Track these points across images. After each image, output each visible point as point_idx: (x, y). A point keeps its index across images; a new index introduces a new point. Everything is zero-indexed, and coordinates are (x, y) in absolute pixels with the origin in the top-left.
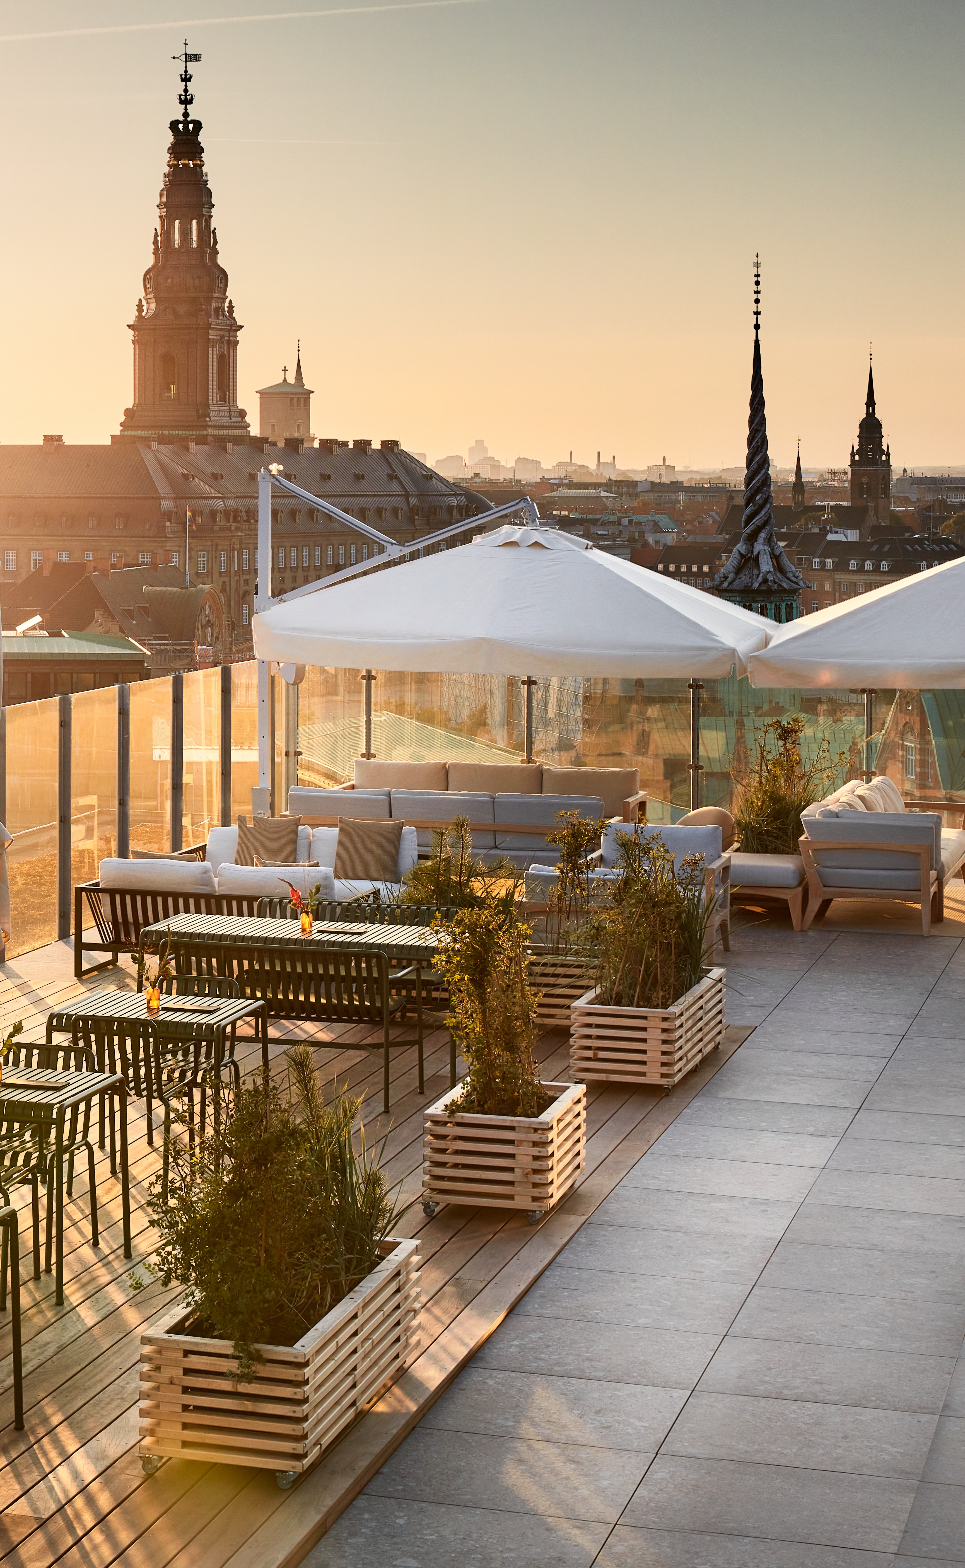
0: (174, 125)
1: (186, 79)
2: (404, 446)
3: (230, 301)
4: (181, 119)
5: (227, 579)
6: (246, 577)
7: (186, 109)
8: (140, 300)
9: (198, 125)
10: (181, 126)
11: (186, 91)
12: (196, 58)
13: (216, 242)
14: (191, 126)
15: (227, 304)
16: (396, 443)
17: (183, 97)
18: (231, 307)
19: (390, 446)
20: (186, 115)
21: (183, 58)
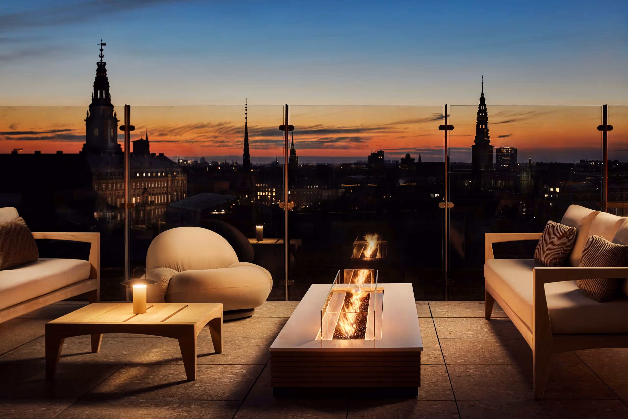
0: (98, 63)
1: (101, 50)
2: (165, 155)
3: (115, 112)
4: (100, 61)
5: (111, 192)
6: (118, 191)
7: (101, 59)
8: (88, 111)
9: (105, 64)
10: (100, 64)
11: (101, 54)
12: (105, 44)
13: (110, 97)
14: (103, 64)
15: (114, 113)
16: (163, 154)
17: (101, 55)
18: (115, 114)
19: (161, 155)
20: (101, 60)
21: (101, 44)
